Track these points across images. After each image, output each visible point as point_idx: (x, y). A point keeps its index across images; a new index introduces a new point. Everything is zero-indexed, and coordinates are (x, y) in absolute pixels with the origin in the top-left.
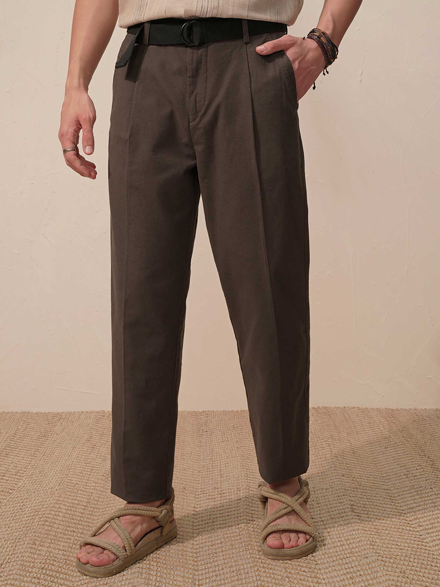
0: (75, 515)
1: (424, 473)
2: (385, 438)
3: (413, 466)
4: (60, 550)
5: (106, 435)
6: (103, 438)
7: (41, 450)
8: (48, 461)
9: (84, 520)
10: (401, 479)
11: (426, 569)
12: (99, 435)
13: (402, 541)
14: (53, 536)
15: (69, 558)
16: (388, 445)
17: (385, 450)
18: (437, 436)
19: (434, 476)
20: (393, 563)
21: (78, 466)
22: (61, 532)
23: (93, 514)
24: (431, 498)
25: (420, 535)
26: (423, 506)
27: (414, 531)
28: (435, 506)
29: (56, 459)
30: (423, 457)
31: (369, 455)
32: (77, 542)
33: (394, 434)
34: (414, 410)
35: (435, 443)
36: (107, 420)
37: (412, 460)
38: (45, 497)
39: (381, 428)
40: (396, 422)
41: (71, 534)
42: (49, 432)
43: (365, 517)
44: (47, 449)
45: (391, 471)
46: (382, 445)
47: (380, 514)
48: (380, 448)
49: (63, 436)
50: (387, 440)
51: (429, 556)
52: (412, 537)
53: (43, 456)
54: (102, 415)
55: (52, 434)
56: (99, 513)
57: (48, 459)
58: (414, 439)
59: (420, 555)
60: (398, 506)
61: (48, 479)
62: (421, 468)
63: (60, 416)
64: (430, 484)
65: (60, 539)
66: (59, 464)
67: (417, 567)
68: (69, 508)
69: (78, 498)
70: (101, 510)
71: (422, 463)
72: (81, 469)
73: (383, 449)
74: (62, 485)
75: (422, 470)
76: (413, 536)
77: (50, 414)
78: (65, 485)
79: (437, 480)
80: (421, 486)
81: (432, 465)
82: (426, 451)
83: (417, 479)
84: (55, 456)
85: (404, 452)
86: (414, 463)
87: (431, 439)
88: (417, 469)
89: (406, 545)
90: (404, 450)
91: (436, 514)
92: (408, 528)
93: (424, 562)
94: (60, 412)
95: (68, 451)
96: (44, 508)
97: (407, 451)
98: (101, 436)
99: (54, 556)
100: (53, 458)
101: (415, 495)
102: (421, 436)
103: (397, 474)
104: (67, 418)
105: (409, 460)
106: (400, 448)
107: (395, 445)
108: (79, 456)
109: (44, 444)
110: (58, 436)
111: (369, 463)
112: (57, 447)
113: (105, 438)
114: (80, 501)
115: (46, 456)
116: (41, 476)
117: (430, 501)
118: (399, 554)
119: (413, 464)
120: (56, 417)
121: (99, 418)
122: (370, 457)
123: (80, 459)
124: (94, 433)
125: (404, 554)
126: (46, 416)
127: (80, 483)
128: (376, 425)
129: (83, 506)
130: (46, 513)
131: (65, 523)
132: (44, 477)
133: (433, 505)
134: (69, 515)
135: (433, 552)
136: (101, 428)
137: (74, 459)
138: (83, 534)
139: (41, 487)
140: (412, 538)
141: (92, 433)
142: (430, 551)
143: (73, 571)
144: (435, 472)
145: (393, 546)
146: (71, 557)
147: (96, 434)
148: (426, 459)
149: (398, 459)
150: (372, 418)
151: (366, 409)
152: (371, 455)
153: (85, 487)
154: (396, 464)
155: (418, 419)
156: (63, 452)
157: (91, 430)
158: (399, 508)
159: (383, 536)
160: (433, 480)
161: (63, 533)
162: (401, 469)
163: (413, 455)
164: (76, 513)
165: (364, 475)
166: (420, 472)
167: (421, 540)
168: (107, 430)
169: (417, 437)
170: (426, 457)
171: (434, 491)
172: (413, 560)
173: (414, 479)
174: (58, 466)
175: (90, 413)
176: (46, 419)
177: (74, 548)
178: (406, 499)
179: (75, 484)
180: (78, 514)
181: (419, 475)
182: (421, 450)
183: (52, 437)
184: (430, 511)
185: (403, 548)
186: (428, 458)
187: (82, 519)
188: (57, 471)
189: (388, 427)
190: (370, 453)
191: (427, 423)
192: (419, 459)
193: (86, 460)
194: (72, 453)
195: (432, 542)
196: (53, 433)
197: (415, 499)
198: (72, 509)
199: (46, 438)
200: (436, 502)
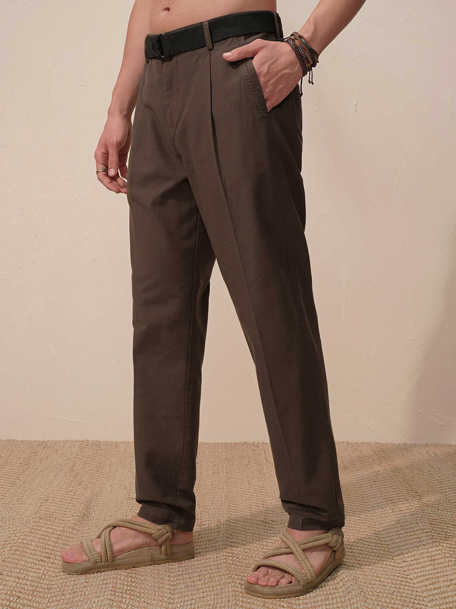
0: (48, 545)
1: (410, 507)
2: (375, 472)
3: (400, 500)
4: (28, 580)
5: (89, 464)
6: (85, 467)
7: (22, 478)
8: (27, 489)
9: (57, 550)
10: (386, 513)
11: (407, 606)
12: (81, 463)
13: (385, 577)
14: (23, 566)
15: (37, 589)
16: (377, 479)
17: (374, 483)
18: (426, 471)
19: (421, 511)
20: (375, 600)
21: (58, 494)
22: (31, 561)
23: (67, 544)
24: (417, 533)
25: (404, 571)
26: (408, 541)
27: (398, 567)
28: (420, 541)
29: (36, 487)
30: (411, 491)
31: (358, 489)
32: (47, 573)
33: (382, 468)
34: (404, 445)
35: (423, 478)
36: (90, 449)
37: (399, 495)
38: (19, 525)
39: (371, 462)
40: (385, 456)
41: (42, 564)
42: (32, 460)
43: (349, 552)
44: (28, 477)
45: (377, 505)
46: (371, 479)
47: (363, 549)
48: (369, 482)
49: (46, 464)
50: (376, 474)
51: (413, 593)
52: (395, 572)
53: (23, 484)
54: (86, 444)
55: (34, 462)
56: (73, 543)
57: (27, 487)
58: (402, 473)
59: (403, 593)
60: (382, 541)
61: (24, 507)
62: (408, 503)
63: (45, 445)
64: (416, 518)
65: (30, 569)
66: (38, 492)
67: (398, 605)
68: (42, 537)
69: (54, 527)
70: (75, 540)
71: (409, 497)
72: (61, 497)
73: (372, 482)
74: (39, 513)
75: (408, 505)
76: (397, 572)
77: (36, 442)
78: (42, 513)
79: (423, 515)
80: (406, 521)
81: (419, 499)
82: (413, 486)
83: (403, 513)
84: (35, 484)
85: (391, 487)
86: (401, 497)
87: (419, 474)
88: (403, 504)
89: (390, 581)
90: (391, 484)
91: (421, 549)
92: (392, 564)
93: (406, 599)
94: (46, 440)
95: (50, 479)
96: (16, 536)
97: (395, 486)
98: (84, 465)
99: (21, 587)
100: (33, 486)
101: (401, 530)
102: (410, 470)
103: (383, 508)
104: (51, 446)
105: (396, 494)
106: (388, 482)
107: (383, 479)
108: (60, 484)
109: (25, 471)
110: (41, 464)
111: (357, 497)
112: (38, 475)
113: (87, 466)
114: (55, 530)
115: (26, 484)
116: (18, 504)
117: (416, 536)
118: (382, 591)
119: (400, 499)
120: (42, 445)
121: (82, 447)
122: (359, 490)
123: (61, 487)
124: (77, 462)
125: (386, 591)
126: (32, 444)
127: (59, 512)
128: (366, 459)
129: (57, 534)
130: (18, 541)
131: (37, 552)
132: (21, 505)
133: (419, 540)
134: (42, 544)
135: (417, 589)
136: (85, 457)
137: (55, 487)
138: (54, 564)
139: (17, 515)
140: (396, 574)
141: (75, 461)
142: (414, 587)
143: (39, 603)
144: (422, 507)
145: (376, 582)
146: (39, 588)
147: (80, 463)
148: (413, 494)
149: (385, 493)
150: (362, 452)
151: (356, 444)
152: (360, 489)
153: (63, 515)
154: (382, 498)
155: (407, 454)
156: (44, 480)
157: (74, 459)
158: (383, 543)
159: (366, 571)
160: (419, 514)
161: (34, 563)
162: (387, 504)
163: (400, 490)
164: (49, 543)
165: (350, 509)
166: (406, 507)
167: (405, 576)
168: (90, 459)
169: (405, 472)
170: (413, 492)
171: (420, 526)
172: (396, 597)
173: (400, 513)
174: (37, 494)
175: (75, 442)
176: (31, 447)
177: (43, 579)
178: (391, 534)
179: (53, 513)
180: (52, 543)
181: (405, 510)
182: (408, 485)
183: (35, 464)
184: (415, 547)
185: (386, 585)
186: (416, 493)
187: (55, 548)
188: (35, 499)
189: (378, 461)
190: (358, 487)
191: (416, 458)
192: (406, 494)
193: (68, 488)
194: (54, 482)
195: (417, 578)
196: (37, 461)
197: (401, 534)
198: (45, 538)
199: (29, 466)
200: (422, 537)
